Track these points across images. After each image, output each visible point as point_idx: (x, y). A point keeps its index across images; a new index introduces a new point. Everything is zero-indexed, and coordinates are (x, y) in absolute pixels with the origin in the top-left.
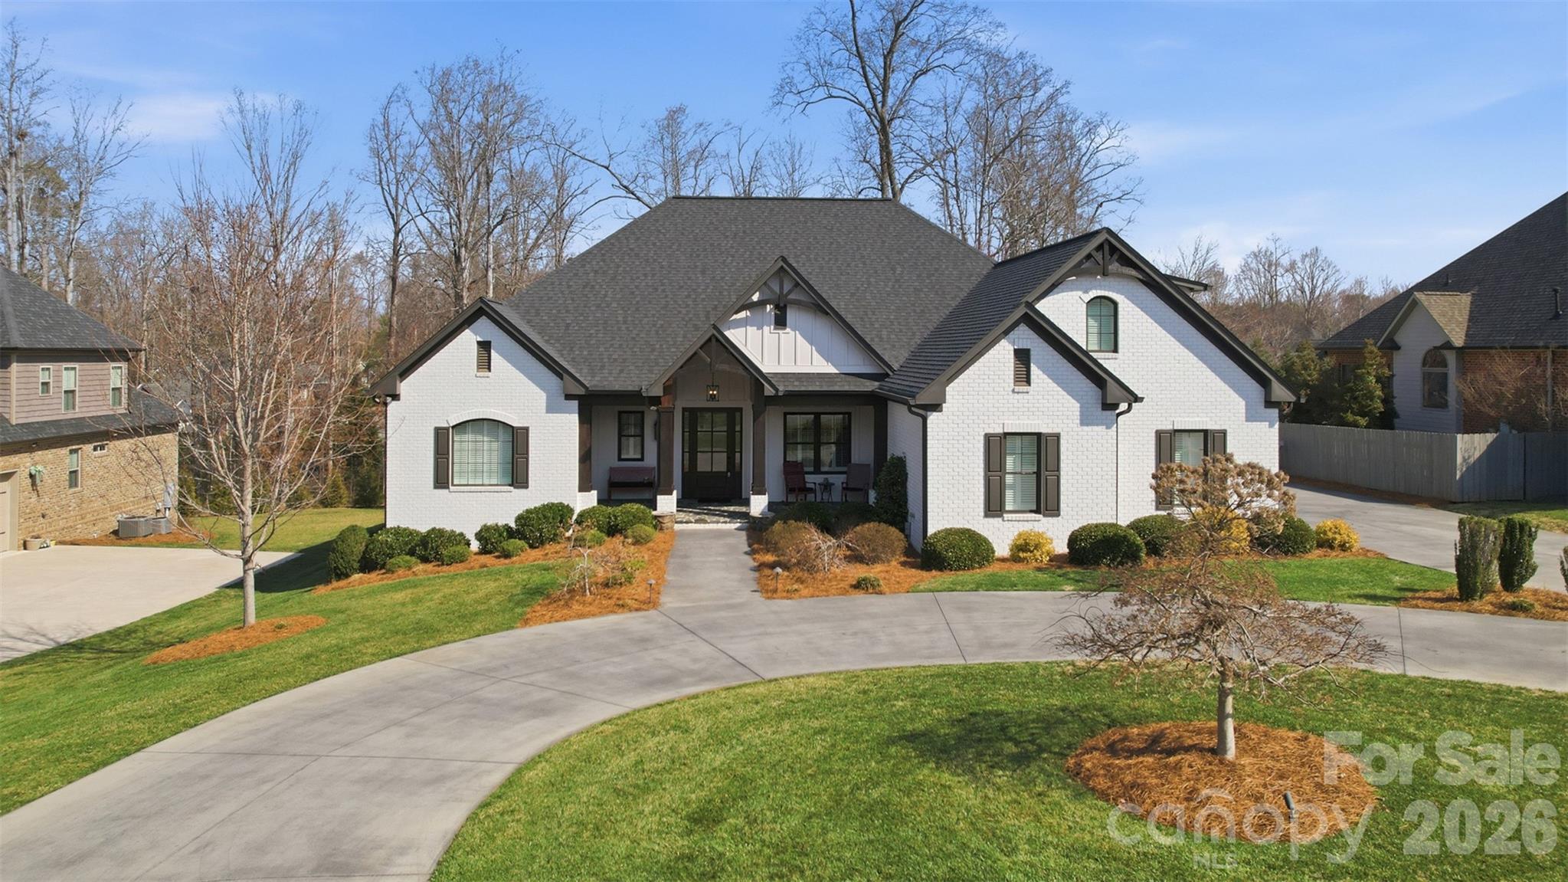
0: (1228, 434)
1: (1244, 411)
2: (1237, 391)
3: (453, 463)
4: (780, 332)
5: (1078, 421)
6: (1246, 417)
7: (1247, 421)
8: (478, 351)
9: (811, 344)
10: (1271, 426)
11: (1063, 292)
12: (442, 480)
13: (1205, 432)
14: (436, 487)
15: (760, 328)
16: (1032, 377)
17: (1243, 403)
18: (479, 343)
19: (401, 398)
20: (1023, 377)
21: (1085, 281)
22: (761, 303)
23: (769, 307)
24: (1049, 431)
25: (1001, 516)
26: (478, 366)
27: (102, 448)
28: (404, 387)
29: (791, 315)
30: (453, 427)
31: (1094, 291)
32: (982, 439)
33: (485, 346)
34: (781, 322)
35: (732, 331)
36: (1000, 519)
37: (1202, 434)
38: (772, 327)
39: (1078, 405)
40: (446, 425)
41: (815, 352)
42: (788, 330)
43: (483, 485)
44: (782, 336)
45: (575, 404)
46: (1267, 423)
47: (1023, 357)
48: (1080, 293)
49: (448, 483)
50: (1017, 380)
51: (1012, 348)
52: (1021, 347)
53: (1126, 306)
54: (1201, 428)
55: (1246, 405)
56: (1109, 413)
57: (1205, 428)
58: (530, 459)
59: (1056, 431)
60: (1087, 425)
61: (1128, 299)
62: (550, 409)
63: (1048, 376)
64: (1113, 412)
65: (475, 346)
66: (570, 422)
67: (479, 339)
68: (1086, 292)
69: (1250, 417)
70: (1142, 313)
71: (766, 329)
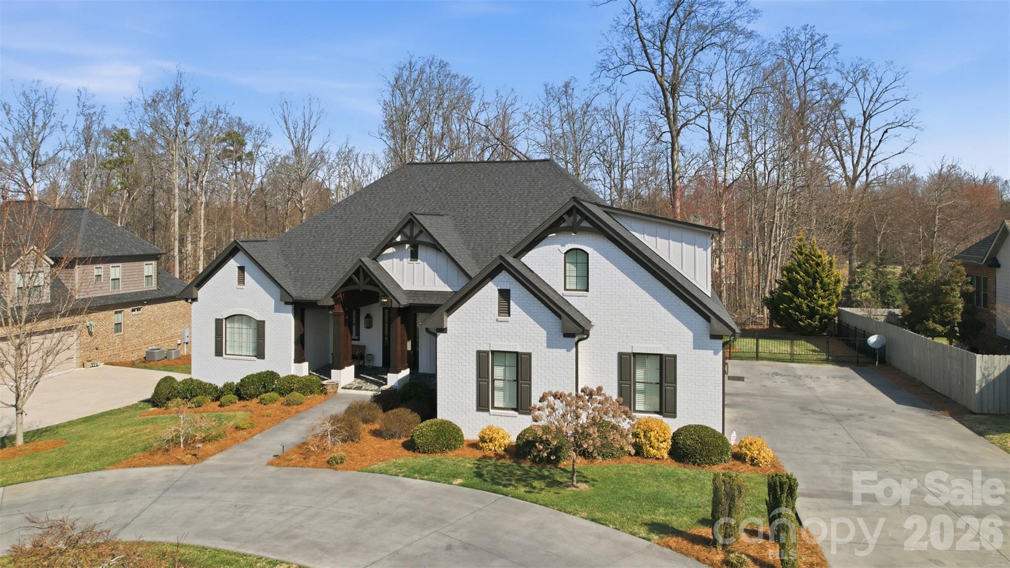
0: (678, 358)
1: (692, 340)
2: (686, 324)
3: (226, 341)
4: (414, 262)
5: (545, 345)
6: (694, 346)
7: (694, 349)
8: (239, 272)
9: (434, 271)
10: (716, 353)
11: (546, 245)
12: (219, 352)
13: (661, 355)
14: (216, 355)
15: (401, 260)
16: (511, 310)
17: (692, 334)
18: (239, 267)
19: (199, 300)
20: (505, 310)
21: (563, 237)
22: (402, 243)
23: (407, 246)
24: (524, 351)
25: (488, 411)
26: (238, 281)
27: (139, 310)
28: (202, 293)
29: (421, 251)
30: (226, 319)
31: (570, 245)
32: (475, 354)
33: (241, 269)
34: (414, 256)
35: (384, 261)
36: (488, 413)
37: (659, 357)
38: (409, 259)
39: (545, 332)
40: (221, 318)
41: (437, 277)
42: (419, 261)
43: (241, 355)
44: (416, 265)
45: (290, 307)
46: (713, 351)
47: (505, 295)
48: (559, 246)
49: (222, 353)
50: (501, 312)
51: (496, 289)
52: (502, 288)
53: (595, 257)
54: (658, 353)
55: (694, 336)
56: (569, 339)
57: (661, 353)
58: (266, 341)
59: (528, 351)
60: (553, 348)
61: (596, 251)
62: (277, 310)
63: (523, 310)
64: (573, 339)
65: (237, 268)
66: (288, 320)
67: (239, 265)
68: (563, 245)
69: (697, 346)
70: (607, 261)
71: (405, 260)
